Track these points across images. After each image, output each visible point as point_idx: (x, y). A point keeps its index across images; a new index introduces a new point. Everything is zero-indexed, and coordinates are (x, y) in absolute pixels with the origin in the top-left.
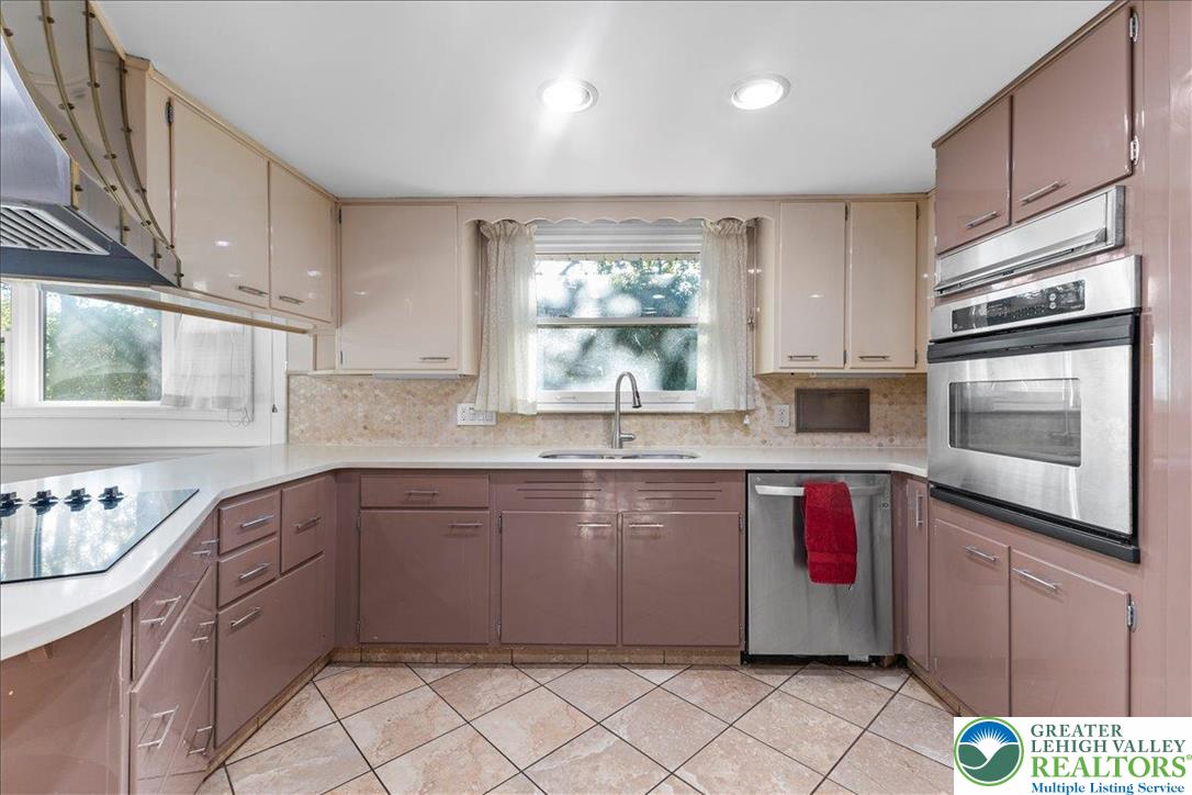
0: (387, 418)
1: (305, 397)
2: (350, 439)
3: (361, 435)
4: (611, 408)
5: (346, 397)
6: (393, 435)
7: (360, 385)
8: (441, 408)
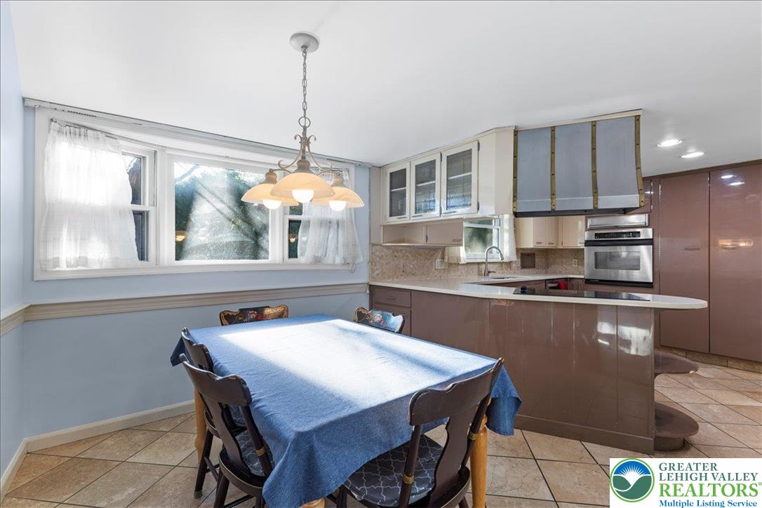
0: (412, 267)
1: (378, 256)
2: (397, 278)
3: (402, 275)
4: (484, 261)
5: (396, 256)
6: (413, 274)
7: (401, 250)
8: (430, 261)
